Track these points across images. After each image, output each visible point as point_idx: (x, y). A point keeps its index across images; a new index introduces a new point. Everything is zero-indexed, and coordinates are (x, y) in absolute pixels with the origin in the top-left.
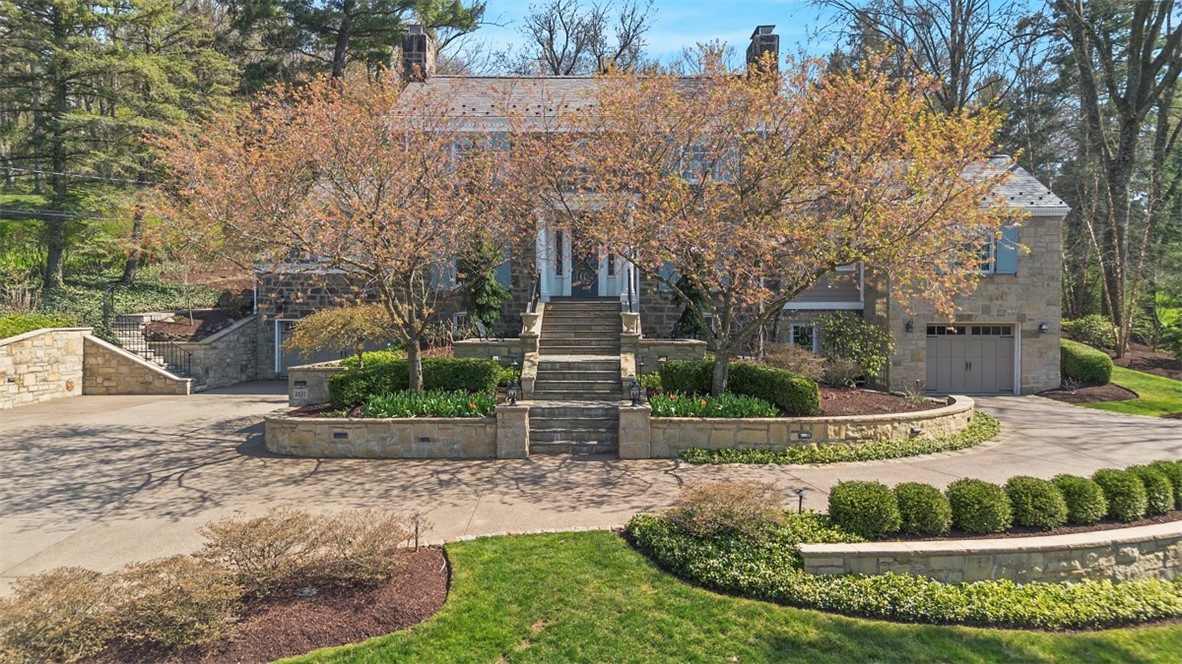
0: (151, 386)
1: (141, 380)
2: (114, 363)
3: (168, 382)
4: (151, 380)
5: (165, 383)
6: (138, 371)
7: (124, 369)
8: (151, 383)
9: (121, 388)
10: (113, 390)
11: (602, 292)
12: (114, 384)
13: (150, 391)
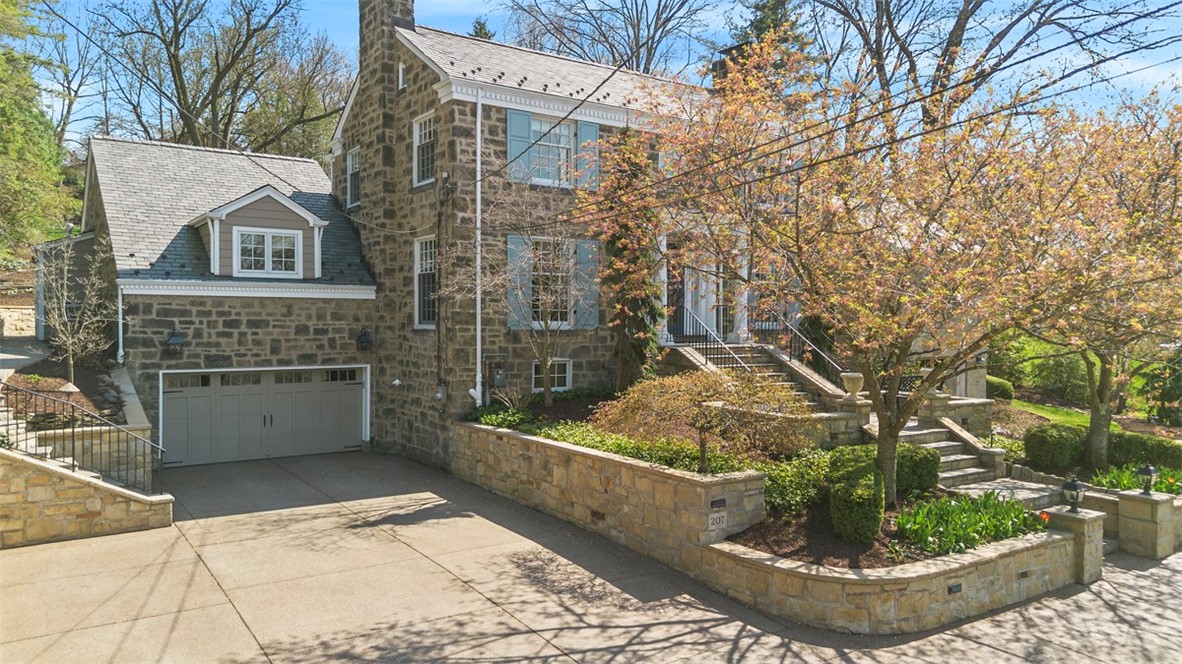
0: (97, 520)
1: (76, 509)
2: (18, 483)
3: (134, 507)
4: (98, 508)
5: (127, 510)
6: (71, 493)
7: (40, 494)
8: (99, 513)
9: (32, 532)
10: (17, 538)
12: (17, 525)
13: (97, 529)
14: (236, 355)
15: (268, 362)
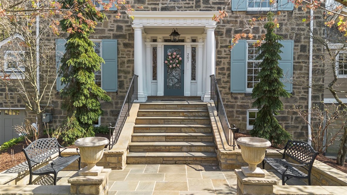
11: (187, 93)
14: (4, 103)
15: (17, 106)
